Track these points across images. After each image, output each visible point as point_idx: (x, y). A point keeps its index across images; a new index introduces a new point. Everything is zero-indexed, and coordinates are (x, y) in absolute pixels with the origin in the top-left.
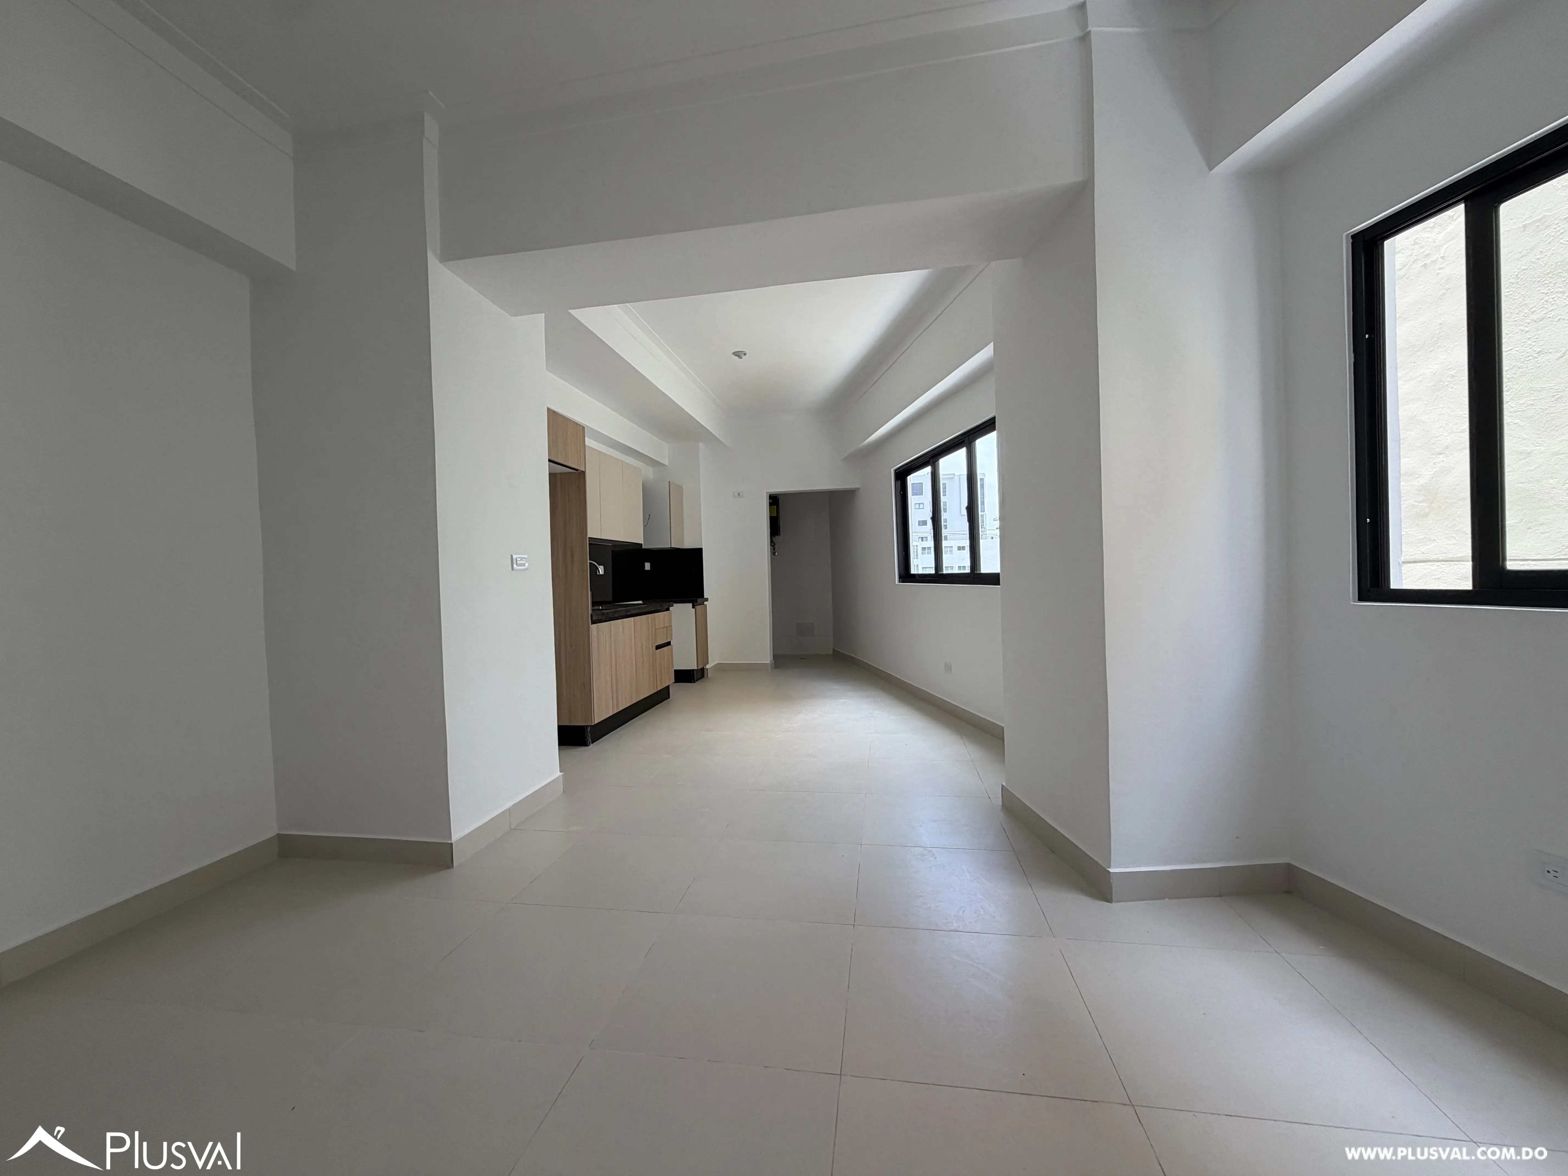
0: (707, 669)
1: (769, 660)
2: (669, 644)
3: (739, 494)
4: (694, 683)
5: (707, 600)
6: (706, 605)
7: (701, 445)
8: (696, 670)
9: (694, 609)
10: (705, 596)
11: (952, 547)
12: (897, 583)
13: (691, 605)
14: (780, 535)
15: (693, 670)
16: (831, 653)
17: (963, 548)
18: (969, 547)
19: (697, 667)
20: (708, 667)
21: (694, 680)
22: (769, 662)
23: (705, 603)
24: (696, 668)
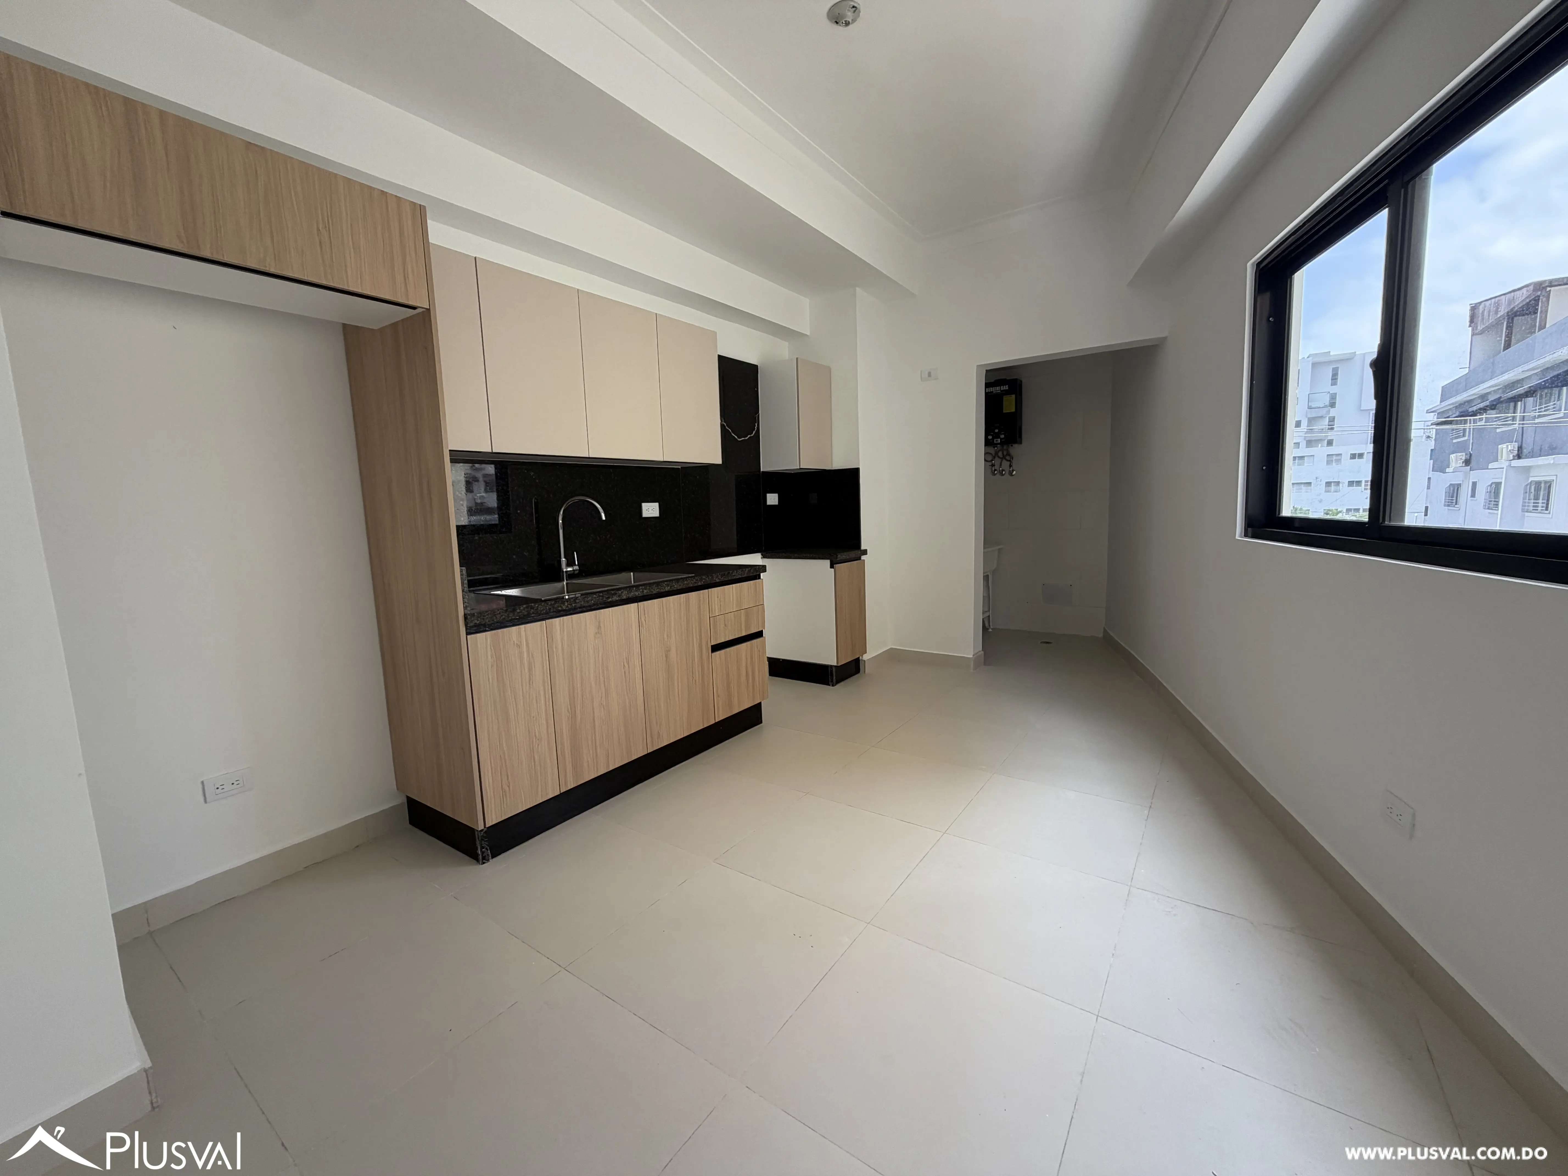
0: (865, 661)
1: (972, 653)
2: (759, 634)
3: (929, 375)
4: (833, 686)
5: (865, 552)
6: (864, 560)
7: (857, 288)
8: (835, 666)
9: (833, 569)
10: (863, 548)
11: (1341, 454)
12: (1237, 537)
13: (827, 563)
14: (1021, 443)
15: (831, 666)
16: (1101, 635)
17: (1361, 456)
18: (1371, 456)
19: (837, 663)
20: (866, 657)
21: (832, 681)
22: (972, 656)
23: (863, 557)
24: (835, 664)
